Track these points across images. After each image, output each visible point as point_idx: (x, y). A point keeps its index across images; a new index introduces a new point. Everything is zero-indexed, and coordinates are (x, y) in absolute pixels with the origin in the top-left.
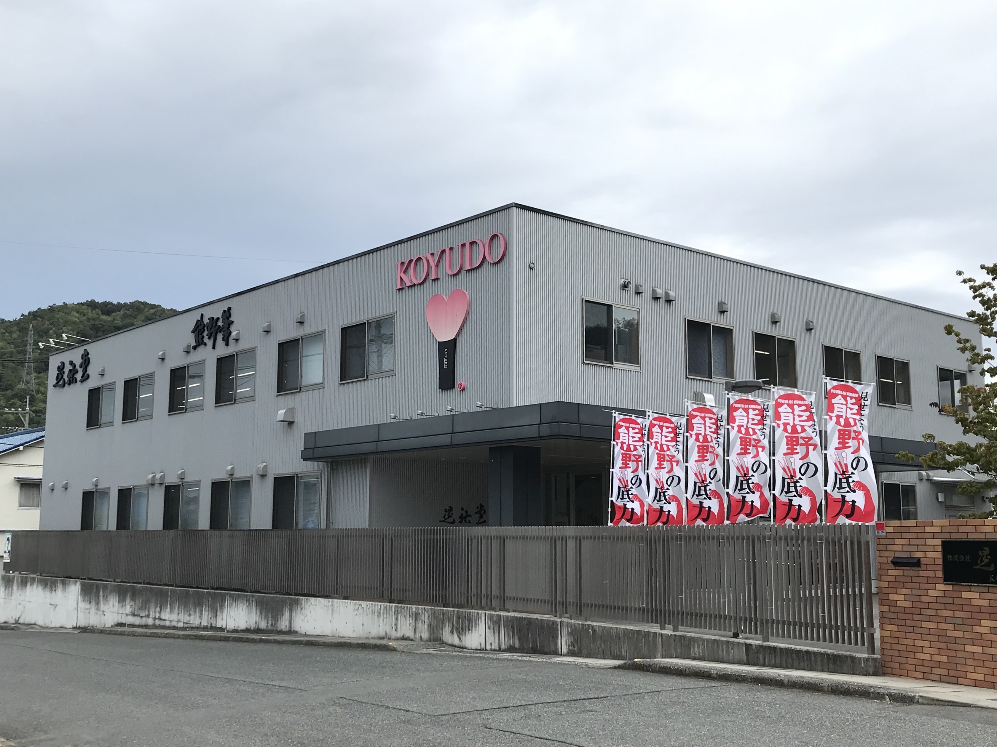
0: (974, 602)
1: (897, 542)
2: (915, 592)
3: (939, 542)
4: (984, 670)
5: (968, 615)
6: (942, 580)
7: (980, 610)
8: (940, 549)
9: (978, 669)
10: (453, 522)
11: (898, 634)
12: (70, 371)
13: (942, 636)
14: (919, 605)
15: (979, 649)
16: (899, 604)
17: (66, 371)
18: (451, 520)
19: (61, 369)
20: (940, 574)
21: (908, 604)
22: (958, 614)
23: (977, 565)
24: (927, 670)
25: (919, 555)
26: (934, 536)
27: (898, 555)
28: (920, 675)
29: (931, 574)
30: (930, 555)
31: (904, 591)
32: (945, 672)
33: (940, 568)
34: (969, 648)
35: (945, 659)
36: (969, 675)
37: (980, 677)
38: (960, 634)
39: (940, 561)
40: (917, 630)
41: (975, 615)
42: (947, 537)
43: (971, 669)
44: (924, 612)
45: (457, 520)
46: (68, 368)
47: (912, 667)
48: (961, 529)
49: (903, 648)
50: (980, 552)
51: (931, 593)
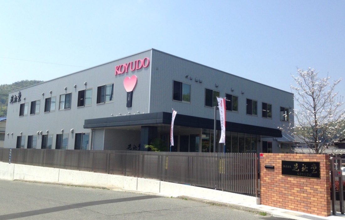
0: (292, 182)
1: (267, 160)
2: (272, 177)
3: (281, 161)
4: (295, 205)
5: (290, 186)
6: (281, 174)
7: (294, 184)
8: (281, 163)
9: (293, 204)
10: (131, 149)
11: (266, 191)
12: (15, 98)
13: (280, 192)
14: (273, 182)
15: (293, 198)
16: (267, 181)
17: (14, 98)
18: (130, 148)
19: (12, 97)
20: (281, 172)
21: (270, 181)
22: (286, 185)
23: (293, 169)
24: (276, 204)
25: (274, 165)
26: (279, 159)
27: (267, 164)
28: (273, 205)
29: (278, 171)
30: (277, 165)
31: (269, 177)
32: (281, 205)
33: (281, 169)
34: (290, 197)
35: (281, 200)
36: (289, 206)
37: (293, 207)
38: (286, 192)
39: (281, 167)
40: (272, 190)
41: (292, 186)
42: (283, 159)
43: (290, 204)
44: (275, 184)
45: (132, 149)
46: (14, 97)
47: (270, 202)
48: (288, 157)
49: (268, 196)
50: (294, 165)
51: (278, 178)
